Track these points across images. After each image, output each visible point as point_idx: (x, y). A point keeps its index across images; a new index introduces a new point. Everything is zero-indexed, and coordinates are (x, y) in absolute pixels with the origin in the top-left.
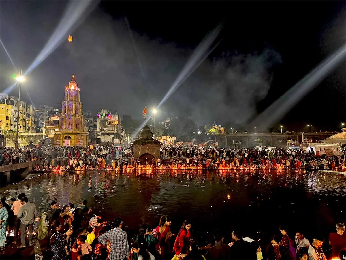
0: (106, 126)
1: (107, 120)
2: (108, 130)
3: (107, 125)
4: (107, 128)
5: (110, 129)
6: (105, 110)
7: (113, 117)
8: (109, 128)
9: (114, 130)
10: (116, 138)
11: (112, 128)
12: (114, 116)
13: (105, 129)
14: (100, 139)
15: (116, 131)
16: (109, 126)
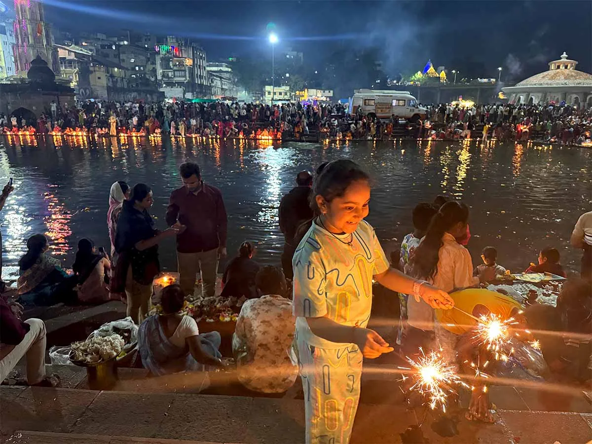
0: (171, 69)
1: (171, 58)
2: (174, 77)
3: (172, 67)
4: (173, 73)
5: (178, 75)
6: (172, 38)
7: (183, 51)
8: (176, 72)
9: (185, 76)
10: (188, 92)
11: (181, 72)
12: (185, 49)
13: (170, 74)
14: (164, 92)
15: (188, 79)
16: (175, 68)
